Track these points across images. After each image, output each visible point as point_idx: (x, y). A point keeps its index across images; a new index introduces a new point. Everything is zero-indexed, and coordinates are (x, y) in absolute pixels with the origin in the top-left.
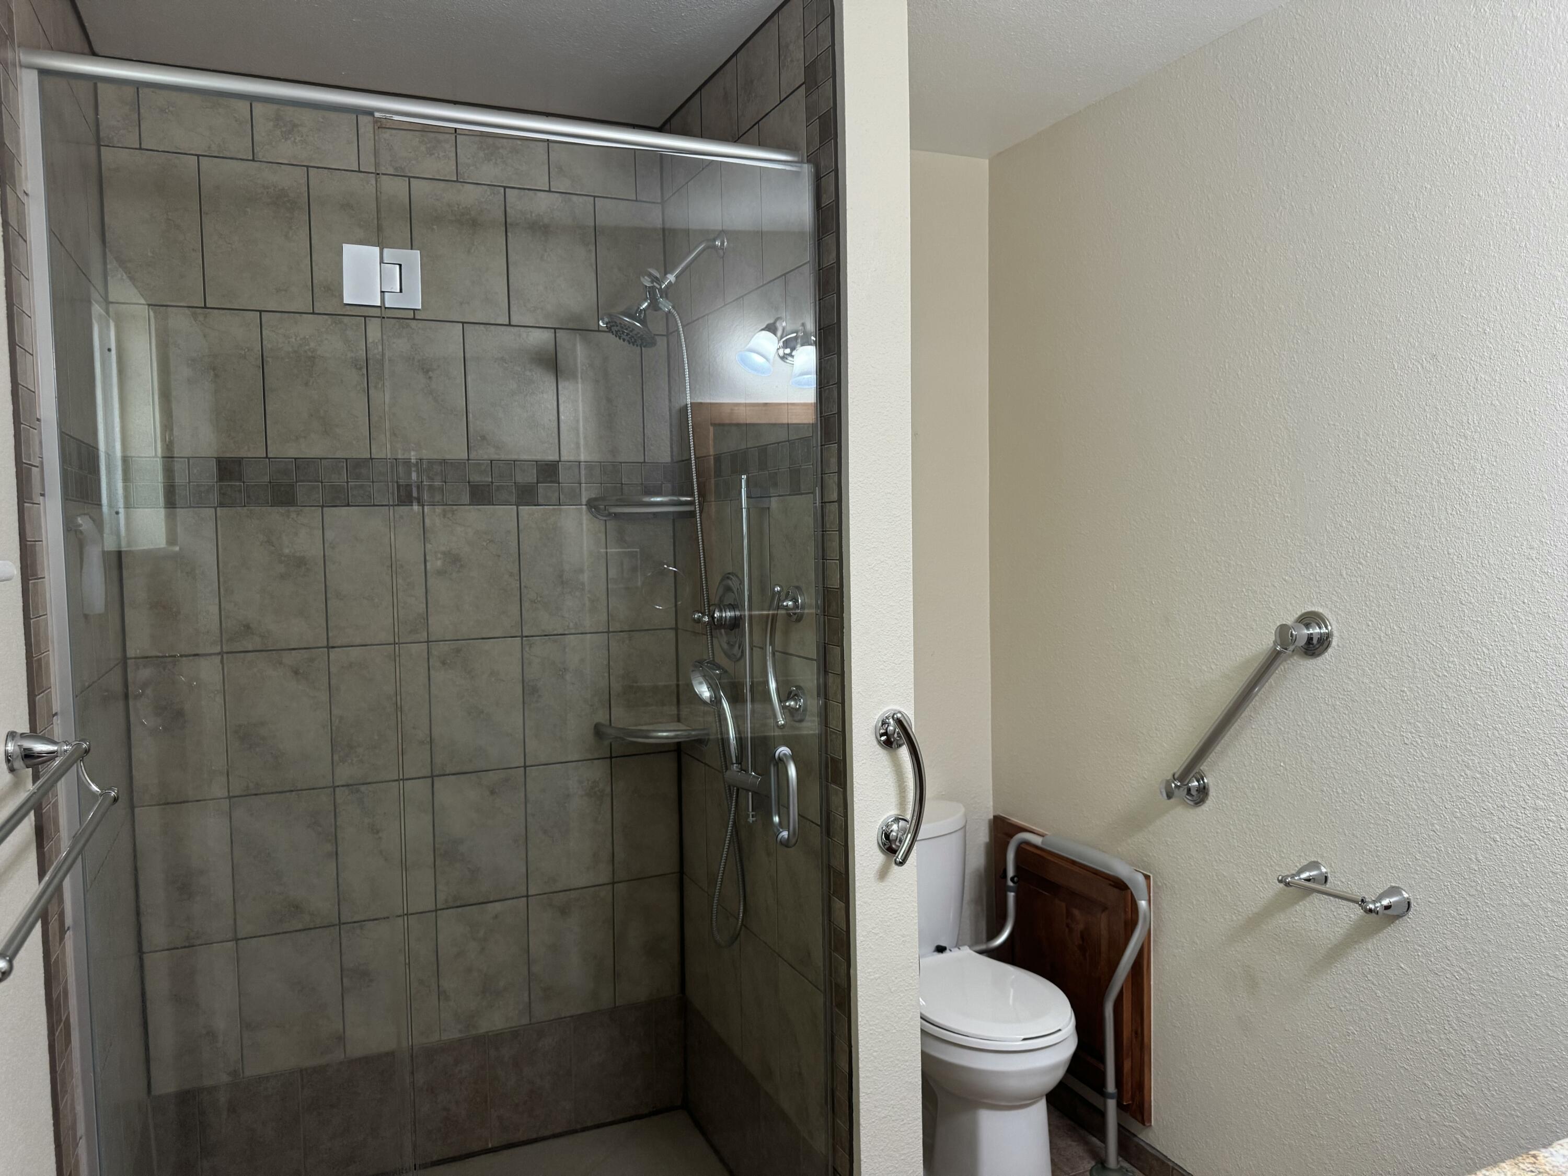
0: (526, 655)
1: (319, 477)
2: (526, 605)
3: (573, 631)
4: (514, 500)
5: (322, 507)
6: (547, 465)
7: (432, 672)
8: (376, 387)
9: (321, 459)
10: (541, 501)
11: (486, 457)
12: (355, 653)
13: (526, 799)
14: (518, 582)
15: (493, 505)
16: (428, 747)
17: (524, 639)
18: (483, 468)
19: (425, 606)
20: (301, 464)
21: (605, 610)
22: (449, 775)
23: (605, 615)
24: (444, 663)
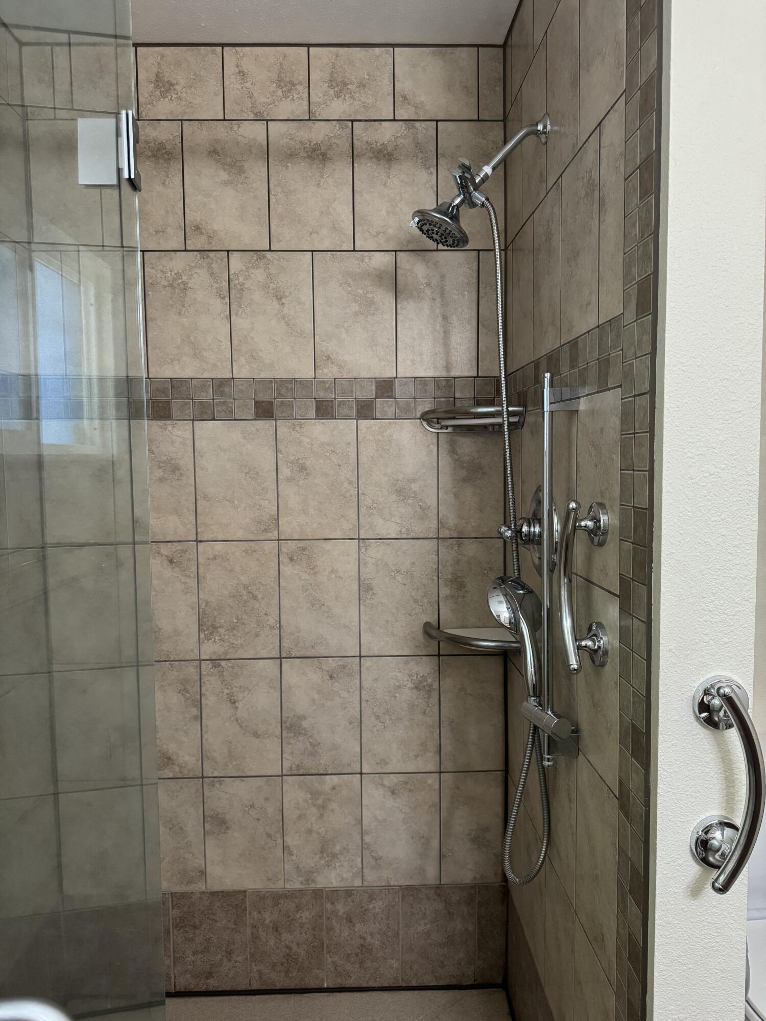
0: (362, 556)
1: (190, 395)
2: (363, 510)
3: (405, 536)
4: (354, 414)
5: (193, 420)
6: (384, 381)
7: (281, 566)
8: (236, 314)
9: (191, 379)
10: (378, 415)
11: (330, 375)
12: (219, 546)
13: (360, 685)
14: (357, 489)
15: (335, 419)
16: (277, 632)
17: (361, 541)
18: (327, 385)
19: (276, 509)
20: (177, 384)
21: (436, 517)
22: (294, 658)
23: (436, 522)
24: (291, 559)
